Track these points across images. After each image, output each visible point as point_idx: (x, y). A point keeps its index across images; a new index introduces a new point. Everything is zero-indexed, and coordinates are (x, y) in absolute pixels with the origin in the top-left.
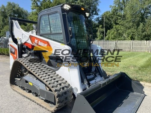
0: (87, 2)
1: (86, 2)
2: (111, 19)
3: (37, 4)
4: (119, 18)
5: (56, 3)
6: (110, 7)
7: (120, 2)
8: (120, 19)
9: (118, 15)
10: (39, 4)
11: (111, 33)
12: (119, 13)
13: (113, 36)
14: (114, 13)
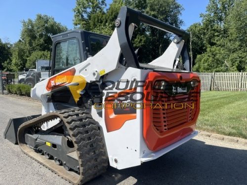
0: (161, 10)
1: (159, 10)
2: (202, 36)
3: (82, 16)
4: (216, 34)
5: (112, 14)
6: (201, 17)
7: (217, 9)
8: (218, 36)
9: (214, 30)
10: (85, 16)
11: (202, 60)
12: (216, 25)
13: (206, 64)
14: (207, 26)
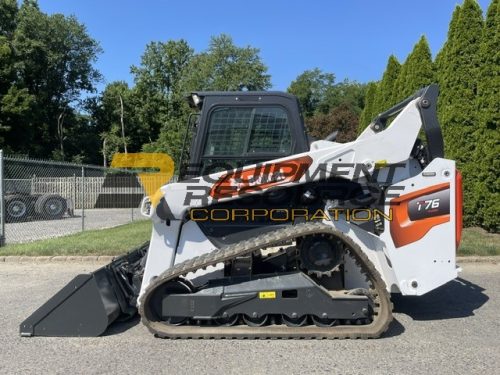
4: (161, 108)
6: (132, 72)
12: (160, 93)
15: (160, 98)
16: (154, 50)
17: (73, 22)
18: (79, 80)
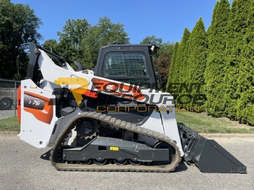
2: (60, 54)
4: (73, 54)
6: (58, 35)
7: (74, 31)
9: (71, 50)
14: (64, 44)
15: (72, 48)
16: (70, 23)
17: (28, 8)
18: (30, 38)
